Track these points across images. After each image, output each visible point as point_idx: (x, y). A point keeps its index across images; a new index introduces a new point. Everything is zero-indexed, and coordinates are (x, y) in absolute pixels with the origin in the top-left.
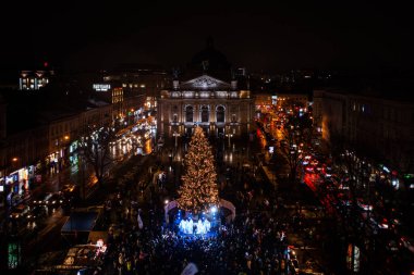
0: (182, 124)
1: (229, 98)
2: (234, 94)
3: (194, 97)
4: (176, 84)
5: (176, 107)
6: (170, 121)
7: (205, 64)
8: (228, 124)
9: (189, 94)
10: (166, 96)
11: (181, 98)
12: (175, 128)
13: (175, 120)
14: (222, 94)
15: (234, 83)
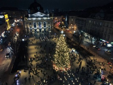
0: (33, 29)
1: (47, 20)
2: (49, 18)
3: (36, 20)
4: (29, 15)
5: (30, 23)
6: (29, 28)
7: (38, 8)
8: (47, 28)
9: (34, 19)
10: (26, 20)
11: (32, 20)
12: (31, 30)
13: (31, 27)
14: (45, 18)
15: (48, 15)
